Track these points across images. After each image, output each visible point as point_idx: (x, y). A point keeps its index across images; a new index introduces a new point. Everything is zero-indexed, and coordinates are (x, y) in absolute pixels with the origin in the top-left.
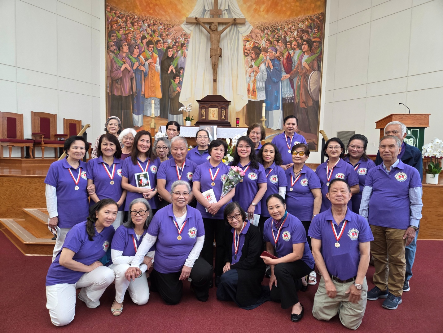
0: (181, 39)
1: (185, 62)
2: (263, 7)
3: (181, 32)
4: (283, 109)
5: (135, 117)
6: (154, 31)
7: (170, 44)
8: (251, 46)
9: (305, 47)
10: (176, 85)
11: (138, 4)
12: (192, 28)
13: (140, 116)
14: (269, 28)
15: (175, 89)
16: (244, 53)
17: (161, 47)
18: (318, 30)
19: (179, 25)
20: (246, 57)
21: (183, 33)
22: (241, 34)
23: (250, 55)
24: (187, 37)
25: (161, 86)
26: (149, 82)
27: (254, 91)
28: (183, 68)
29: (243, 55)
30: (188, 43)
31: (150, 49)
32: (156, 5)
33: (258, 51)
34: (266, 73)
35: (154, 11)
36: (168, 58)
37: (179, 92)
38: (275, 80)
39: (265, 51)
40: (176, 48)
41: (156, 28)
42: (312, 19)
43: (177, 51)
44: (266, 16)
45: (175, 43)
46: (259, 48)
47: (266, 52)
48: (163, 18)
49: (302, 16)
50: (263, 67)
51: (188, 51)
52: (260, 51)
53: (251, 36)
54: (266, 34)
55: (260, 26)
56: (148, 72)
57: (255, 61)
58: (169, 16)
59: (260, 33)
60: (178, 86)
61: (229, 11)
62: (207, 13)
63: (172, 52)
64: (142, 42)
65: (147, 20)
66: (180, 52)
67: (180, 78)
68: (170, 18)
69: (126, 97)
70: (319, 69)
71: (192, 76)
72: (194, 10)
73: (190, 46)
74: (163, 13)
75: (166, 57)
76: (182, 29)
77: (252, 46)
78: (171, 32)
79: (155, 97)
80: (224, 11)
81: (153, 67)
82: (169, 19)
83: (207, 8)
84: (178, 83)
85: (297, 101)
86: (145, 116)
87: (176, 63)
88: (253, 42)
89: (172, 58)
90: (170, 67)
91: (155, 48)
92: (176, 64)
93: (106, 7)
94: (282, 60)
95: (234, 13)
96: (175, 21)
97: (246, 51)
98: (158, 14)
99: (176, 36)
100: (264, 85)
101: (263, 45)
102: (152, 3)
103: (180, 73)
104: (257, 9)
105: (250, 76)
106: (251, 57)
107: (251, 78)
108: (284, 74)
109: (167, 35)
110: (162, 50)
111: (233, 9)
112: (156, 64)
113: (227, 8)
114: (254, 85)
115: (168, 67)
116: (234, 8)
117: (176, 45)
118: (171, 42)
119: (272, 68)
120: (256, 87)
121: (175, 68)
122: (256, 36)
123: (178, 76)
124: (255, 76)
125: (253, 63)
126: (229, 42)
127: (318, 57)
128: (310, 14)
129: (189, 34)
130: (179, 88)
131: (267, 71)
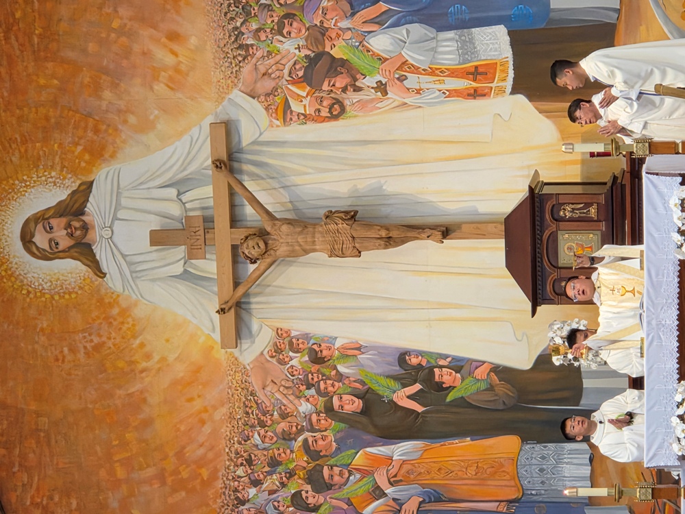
0: (293, 362)
1: (380, 347)
2: (163, 56)
3: (267, 365)
7: (315, 406)
8: (304, 94)
10: (467, 381)
14: (236, 28)
15: (483, 386)
16: (334, 117)
19: (245, 372)
20: (348, 108)
21: (272, 357)
22: (261, 134)
23: (339, 94)
24: (286, 341)
25: (472, 440)
26: (460, 482)
27: (474, 73)
28: (402, 357)
29: (340, 123)
30: (307, 337)
31: (337, 478)
32: (180, 454)
34: (403, 30)
35: (201, 462)
36: (365, 412)
37: (491, 370)
39: (320, 36)
40: (329, 382)
45: (308, 388)
47: (323, 35)
48: (225, 430)
50: (381, 42)
51: (336, 338)
52: (320, 55)
53: (268, 95)
54: (259, 40)
55: (231, 63)
56: (423, 486)
57: (358, 76)
58: (215, 408)
59: (254, 60)
60: (470, 373)
61: (181, 185)
62: (196, 268)
63: (345, 397)
64: (316, 509)
65: (236, 490)
66: (341, 369)
67: (441, 367)
68: (223, 405)
71: (429, 320)
72: (189, 317)
73: (318, 328)
74: (207, 429)
75: (364, 419)
76: (256, 359)
77: (303, 89)
78: (273, 400)
79: (515, 461)
80: (184, 204)
81: (406, 467)
82: (223, 411)
83: (178, 269)
84: (459, 375)
87: (383, 381)
88: (289, 86)
89: (368, 397)
90: (401, 403)
91: (332, 462)
92: (388, 380)
95: (189, 164)
96: (230, 388)
97: (325, 113)
98: (212, 448)
99: (283, 383)
100: (451, 34)
101: (299, 48)
102: (176, 472)
103: (420, 364)
104: (171, 79)
105: (418, 91)
106: (344, 90)
107: (423, 86)
109: (284, 416)
110: (339, 435)
111: (175, 168)
112: (391, 458)
113: (173, 192)
114: (453, 73)
115: (399, 414)
116: (172, 167)
117: (318, 382)
118: (308, 400)
119: (383, 6)
120: (460, 64)
121: (404, 386)
122: (266, 77)
123: (431, 373)
124: (415, 70)
125: (370, 82)
129: (274, 334)
130: (476, 368)
131: (396, 25)
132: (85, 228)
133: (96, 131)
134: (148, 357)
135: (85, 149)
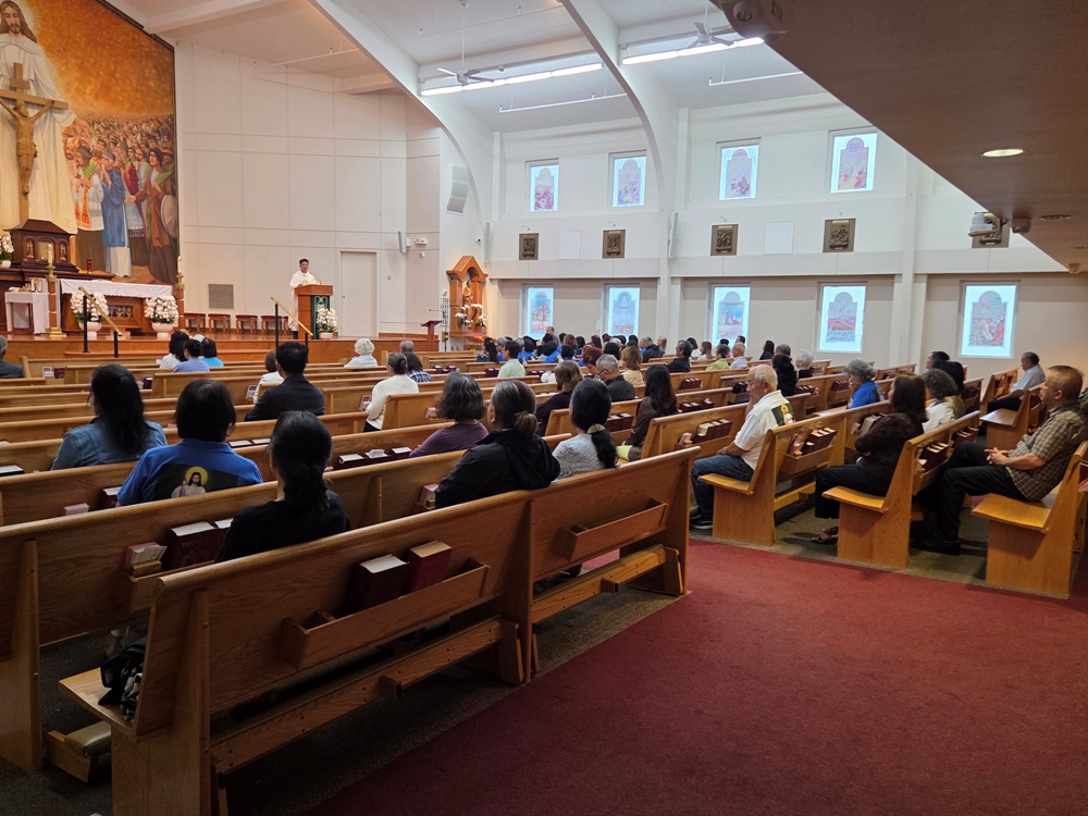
2: (89, 89)
4: (130, 246)
8: (75, 144)
9: (153, 159)
14: (100, 122)
16: (66, 154)
18: (168, 138)
20: (70, 161)
22: (58, 122)
23: (75, 158)
29: (64, 157)
33: (88, 155)
34: (101, 189)
38: (116, 202)
39: (98, 155)
42: (159, 122)
44: (95, 104)
46: (88, 150)
47: (99, 157)
49: (145, 114)
50: (96, 179)
53: (74, 129)
54: (96, 131)
55: (87, 117)
57: (83, 168)
59: (88, 127)
61: (36, 82)
70: (174, 193)
77: (77, 144)
85: (148, 236)
88: (78, 139)
94: (123, 173)
97: (68, 151)
100: (100, 208)
104: (80, 90)
105: (77, 191)
106: (77, 161)
107: (80, 193)
108: (127, 194)
111: (43, 82)
114: (85, 206)
116: (44, 80)
119: (110, 183)
120: (89, 209)
122: (81, 130)
125: (81, 173)
127: (170, 176)
128: (155, 114)
131: (103, 187)
132: (15, 33)
135: (50, 44)
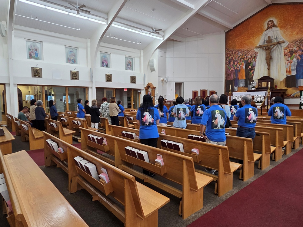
1: (256, 63)
2: (294, 33)
5: (235, 87)
6: (243, 54)
7: (249, 58)
11: (237, 45)
12: (259, 49)
13: (237, 87)
17: (245, 59)
19: (253, 49)
21: (255, 52)
22: (283, 47)
24: (257, 53)
25: (245, 74)
26: (241, 74)
27: (290, 71)
28: (255, 66)
30: (257, 56)
31: (241, 61)
32: (244, 44)
33: (292, 53)
34: (296, 62)
35: (243, 46)
37: (253, 76)
39: (296, 52)
41: (244, 52)
43: (252, 60)
46: (293, 51)
48: (247, 48)
50: (295, 59)
51: (257, 59)
53: (288, 47)
54: (296, 44)
56: (240, 70)
57: (290, 57)
59: (293, 44)
60: (252, 74)
61: (276, 38)
62: (266, 42)
64: (238, 59)
65: (240, 50)
67: (253, 70)
69: (232, 80)
72: (260, 42)
74: (247, 46)
76: (255, 50)
77: (289, 51)
78: (250, 53)
79: (243, 79)
80: (274, 39)
81: (242, 68)
82: (249, 48)
84: (252, 72)
86: (239, 87)
88: (289, 49)
89: (250, 63)
90: (249, 67)
91: (243, 60)
93: (226, 49)
95: (279, 39)
96: (251, 48)
97: (285, 54)
99: (252, 54)
100: (295, 68)
101: (295, 50)
102: (242, 44)
103: (254, 68)
104: (291, 34)
106: (288, 56)
111: (279, 37)
113: (275, 37)
114: (290, 69)
117: (252, 58)
119: (300, 59)
121: (251, 67)
122: (291, 46)
124: (290, 64)
125: (289, 59)
126: (276, 51)
131: (297, 61)
132: (271, 28)
133: (284, 26)
134: (255, 38)
135: (282, 26)
